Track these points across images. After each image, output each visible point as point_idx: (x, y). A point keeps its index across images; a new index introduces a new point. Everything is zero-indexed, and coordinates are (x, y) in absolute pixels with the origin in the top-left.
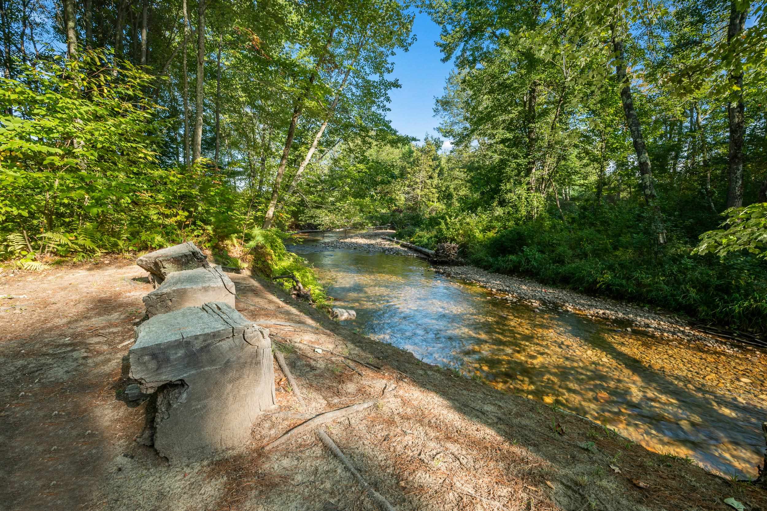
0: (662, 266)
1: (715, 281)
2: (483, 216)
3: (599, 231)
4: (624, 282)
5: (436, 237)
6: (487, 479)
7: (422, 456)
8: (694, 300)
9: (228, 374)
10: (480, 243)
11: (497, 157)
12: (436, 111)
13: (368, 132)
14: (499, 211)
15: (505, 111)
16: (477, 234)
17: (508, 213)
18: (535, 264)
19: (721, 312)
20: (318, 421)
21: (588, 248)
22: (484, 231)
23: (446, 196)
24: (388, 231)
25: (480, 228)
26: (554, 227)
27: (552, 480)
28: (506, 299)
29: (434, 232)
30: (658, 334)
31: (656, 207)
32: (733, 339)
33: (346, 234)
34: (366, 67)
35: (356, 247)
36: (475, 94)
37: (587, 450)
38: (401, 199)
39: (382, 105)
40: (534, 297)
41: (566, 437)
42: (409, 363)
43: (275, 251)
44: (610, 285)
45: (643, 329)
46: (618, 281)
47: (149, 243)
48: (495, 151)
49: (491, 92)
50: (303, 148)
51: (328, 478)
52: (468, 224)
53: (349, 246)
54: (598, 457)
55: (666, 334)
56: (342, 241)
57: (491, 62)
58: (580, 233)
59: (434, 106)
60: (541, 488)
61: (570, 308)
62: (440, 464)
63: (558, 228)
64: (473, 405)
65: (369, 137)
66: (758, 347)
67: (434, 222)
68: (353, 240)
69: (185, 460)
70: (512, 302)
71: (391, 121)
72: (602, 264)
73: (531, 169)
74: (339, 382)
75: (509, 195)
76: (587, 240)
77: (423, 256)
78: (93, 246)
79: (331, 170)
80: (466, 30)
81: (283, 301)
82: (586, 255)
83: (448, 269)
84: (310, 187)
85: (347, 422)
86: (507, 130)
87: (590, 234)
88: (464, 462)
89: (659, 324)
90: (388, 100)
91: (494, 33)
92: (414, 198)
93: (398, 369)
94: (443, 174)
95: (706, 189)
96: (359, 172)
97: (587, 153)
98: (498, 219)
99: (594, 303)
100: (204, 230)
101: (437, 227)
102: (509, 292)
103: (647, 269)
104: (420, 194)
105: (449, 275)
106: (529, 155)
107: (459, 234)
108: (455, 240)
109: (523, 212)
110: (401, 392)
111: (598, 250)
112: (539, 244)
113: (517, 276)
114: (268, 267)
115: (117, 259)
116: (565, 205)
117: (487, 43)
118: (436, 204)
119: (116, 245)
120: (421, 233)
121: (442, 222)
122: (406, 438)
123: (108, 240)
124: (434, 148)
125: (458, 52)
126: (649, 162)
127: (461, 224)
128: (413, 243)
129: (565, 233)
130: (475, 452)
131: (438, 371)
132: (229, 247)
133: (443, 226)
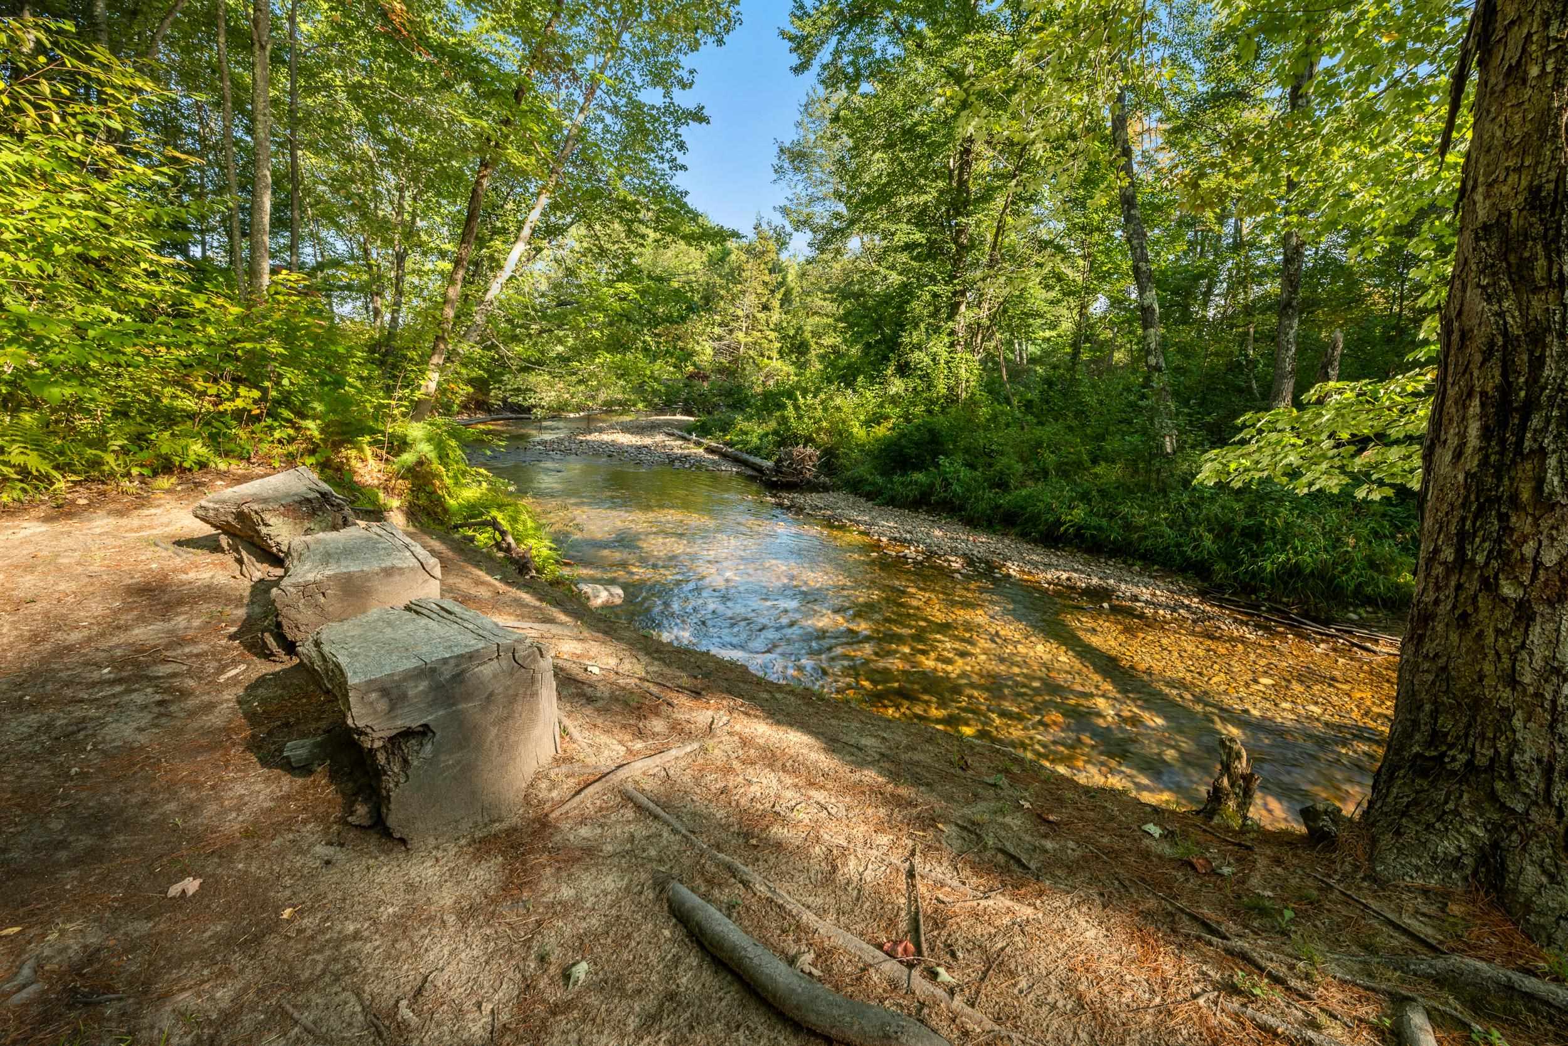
0: (1165, 495)
1: (1242, 521)
2: (868, 394)
3: (1070, 428)
4: (1104, 522)
5: (776, 433)
6: (863, 828)
7: (777, 808)
8: (1209, 553)
9: (491, 712)
10: (861, 447)
11: (895, 278)
12: (779, 170)
13: (638, 211)
14: (897, 386)
15: (913, 186)
16: (855, 430)
17: (915, 389)
18: (959, 490)
19: (1246, 572)
20: (622, 774)
21: (1050, 459)
22: (868, 423)
23: (796, 348)
24: (679, 417)
25: (862, 418)
26: (994, 418)
27: (944, 823)
28: (905, 556)
29: (773, 424)
30: (1149, 612)
31: (1163, 389)
32: (1259, 616)
33: (589, 423)
34: (635, 73)
35: (614, 452)
36: (855, 148)
37: (995, 785)
38: (706, 352)
39: (667, 156)
40: (954, 551)
41: (970, 772)
42: (745, 682)
43: (446, 465)
44: (1080, 528)
45: (1129, 603)
46: (1094, 521)
47: (177, 460)
48: (892, 267)
49: (889, 146)
50: (497, 243)
51: (652, 844)
52: (838, 409)
53: (598, 450)
54: (1007, 792)
55: (1161, 612)
56: (581, 438)
57: (890, 82)
58: (1038, 432)
59: (775, 161)
60: (931, 833)
61: (1013, 569)
62: (801, 816)
63: (1002, 420)
64: (845, 739)
65: (641, 222)
66: (1291, 627)
67: (772, 402)
68: (606, 437)
69: (432, 842)
70: (916, 562)
71: (686, 193)
72: (1072, 490)
73: (959, 304)
74: (639, 718)
75: (917, 355)
76: (1049, 446)
77: (750, 472)
78: (46, 468)
79: (556, 286)
80: (841, 12)
81: (501, 580)
82: (1046, 473)
83: (800, 499)
84: (515, 327)
85: (663, 773)
86: (916, 224)
87: (1055, 434)
88: (833, 811)
89: (1154, 595)
90: (681, 146)
91: (896, 23)
92: (732, 350)
93: (730, 692)
94: (790, 302)
95: (1246, 356)
96: (621, 299)
97: (1059, 278)
98: (894, 400)
99: (1054, 561)
100: (298, 429)
101: (778, 414)
102: (910, 542)
103: (1143, 499)
104: (743, 341)
105: (800, 510)
106: (955, 277)
107: (820, 429)
108: (812, 440)
109: (941, 388)
110: (738, 728)
111: (1067, 464)
112: (967, 451)
113: (927, 512)
114: (440, 502)
115: (103, 494)
116: (1016, 373)
117: (883, 40)
118: (777, 364)
119: (96, 463)
120: (745, 425)
121: (789, 403)
122: (753, 789)
123: (80, 454)
124: (772, 245)
125: (825, 55)
126: (1156, 306)
127: (825, 410)
128: (730, 444)
129: (1013, 431)
130: (848, 799)
131: (792, 692)
132: (353, 462)
133: (790, 412)
